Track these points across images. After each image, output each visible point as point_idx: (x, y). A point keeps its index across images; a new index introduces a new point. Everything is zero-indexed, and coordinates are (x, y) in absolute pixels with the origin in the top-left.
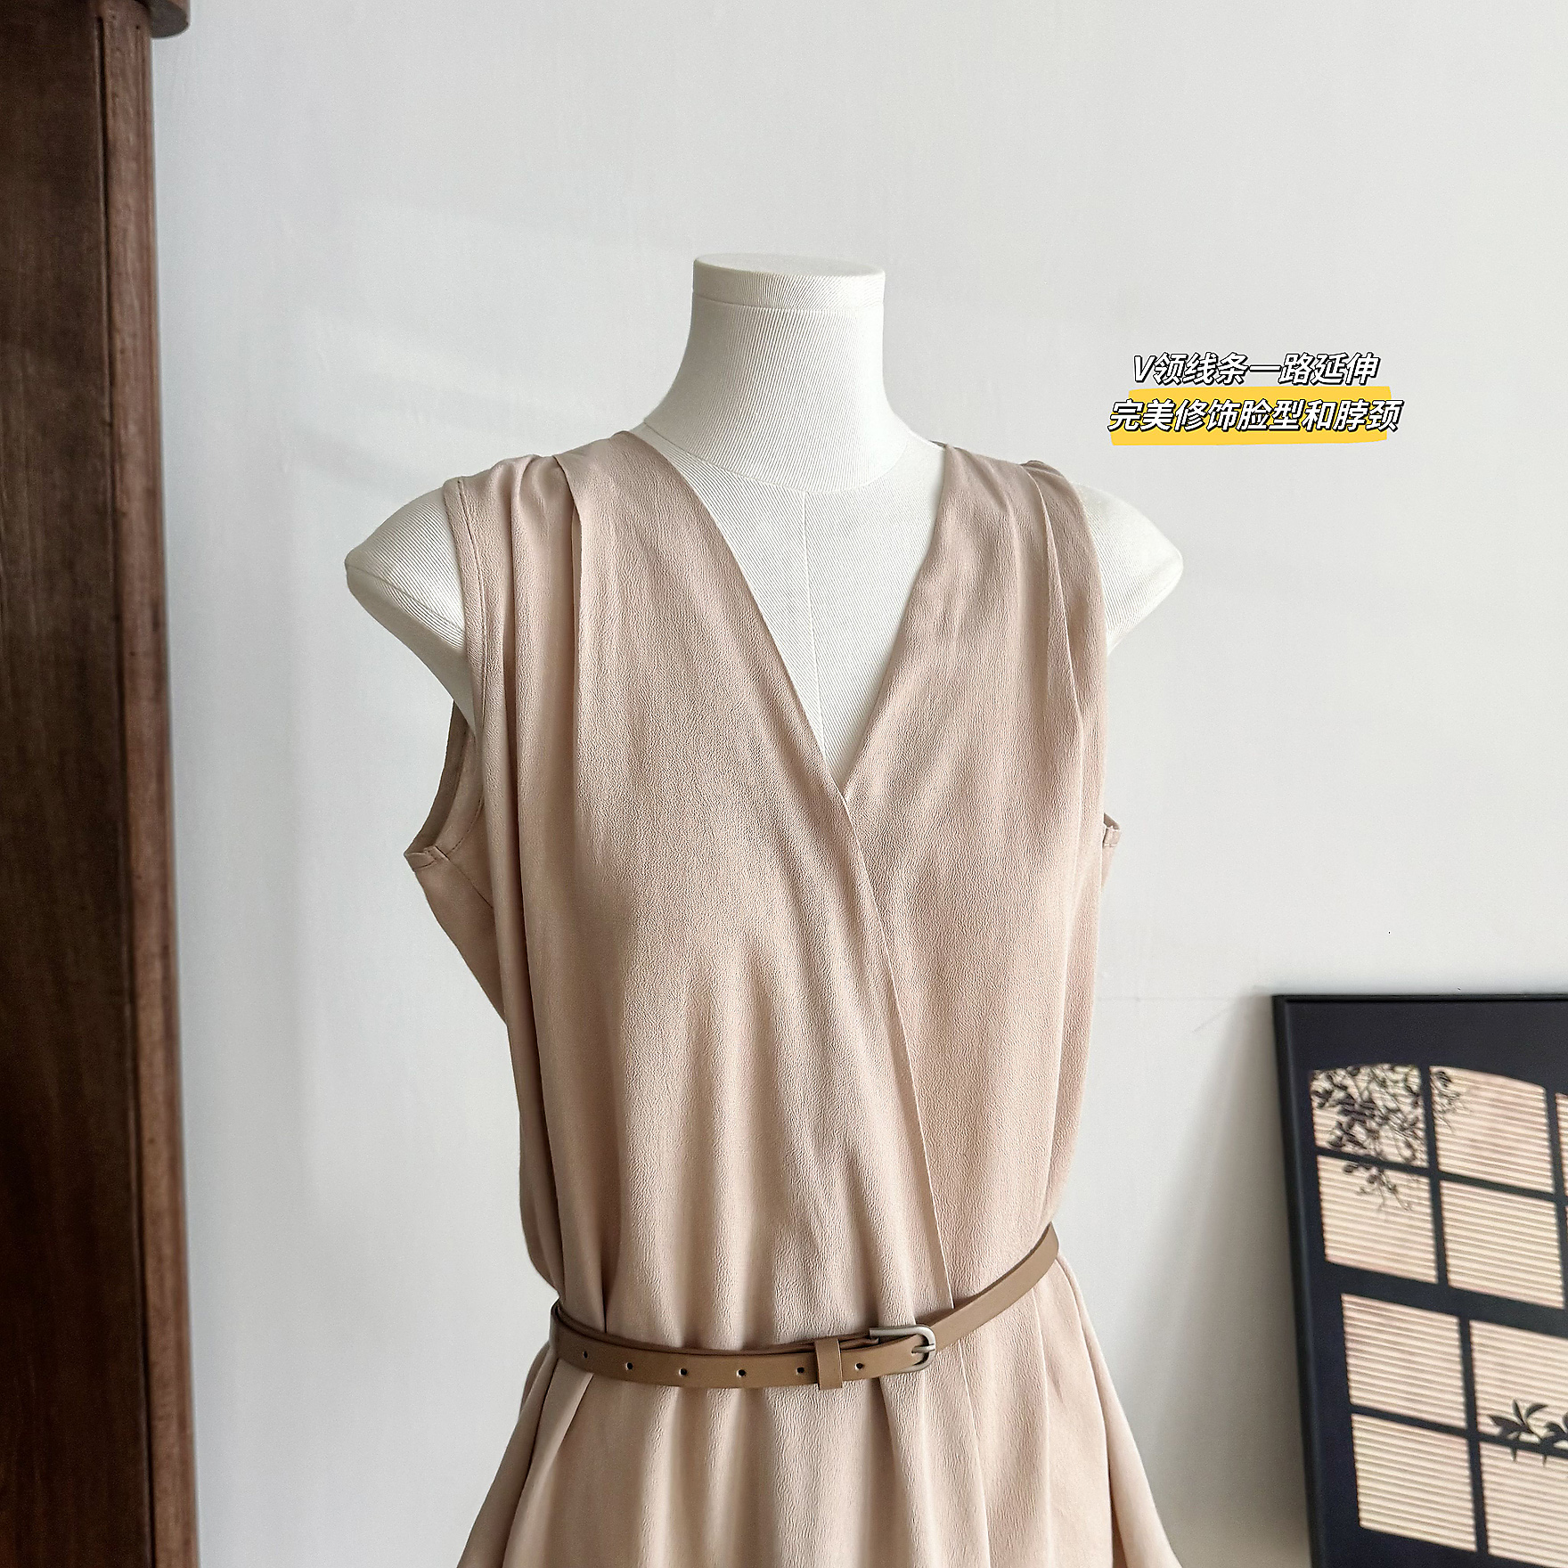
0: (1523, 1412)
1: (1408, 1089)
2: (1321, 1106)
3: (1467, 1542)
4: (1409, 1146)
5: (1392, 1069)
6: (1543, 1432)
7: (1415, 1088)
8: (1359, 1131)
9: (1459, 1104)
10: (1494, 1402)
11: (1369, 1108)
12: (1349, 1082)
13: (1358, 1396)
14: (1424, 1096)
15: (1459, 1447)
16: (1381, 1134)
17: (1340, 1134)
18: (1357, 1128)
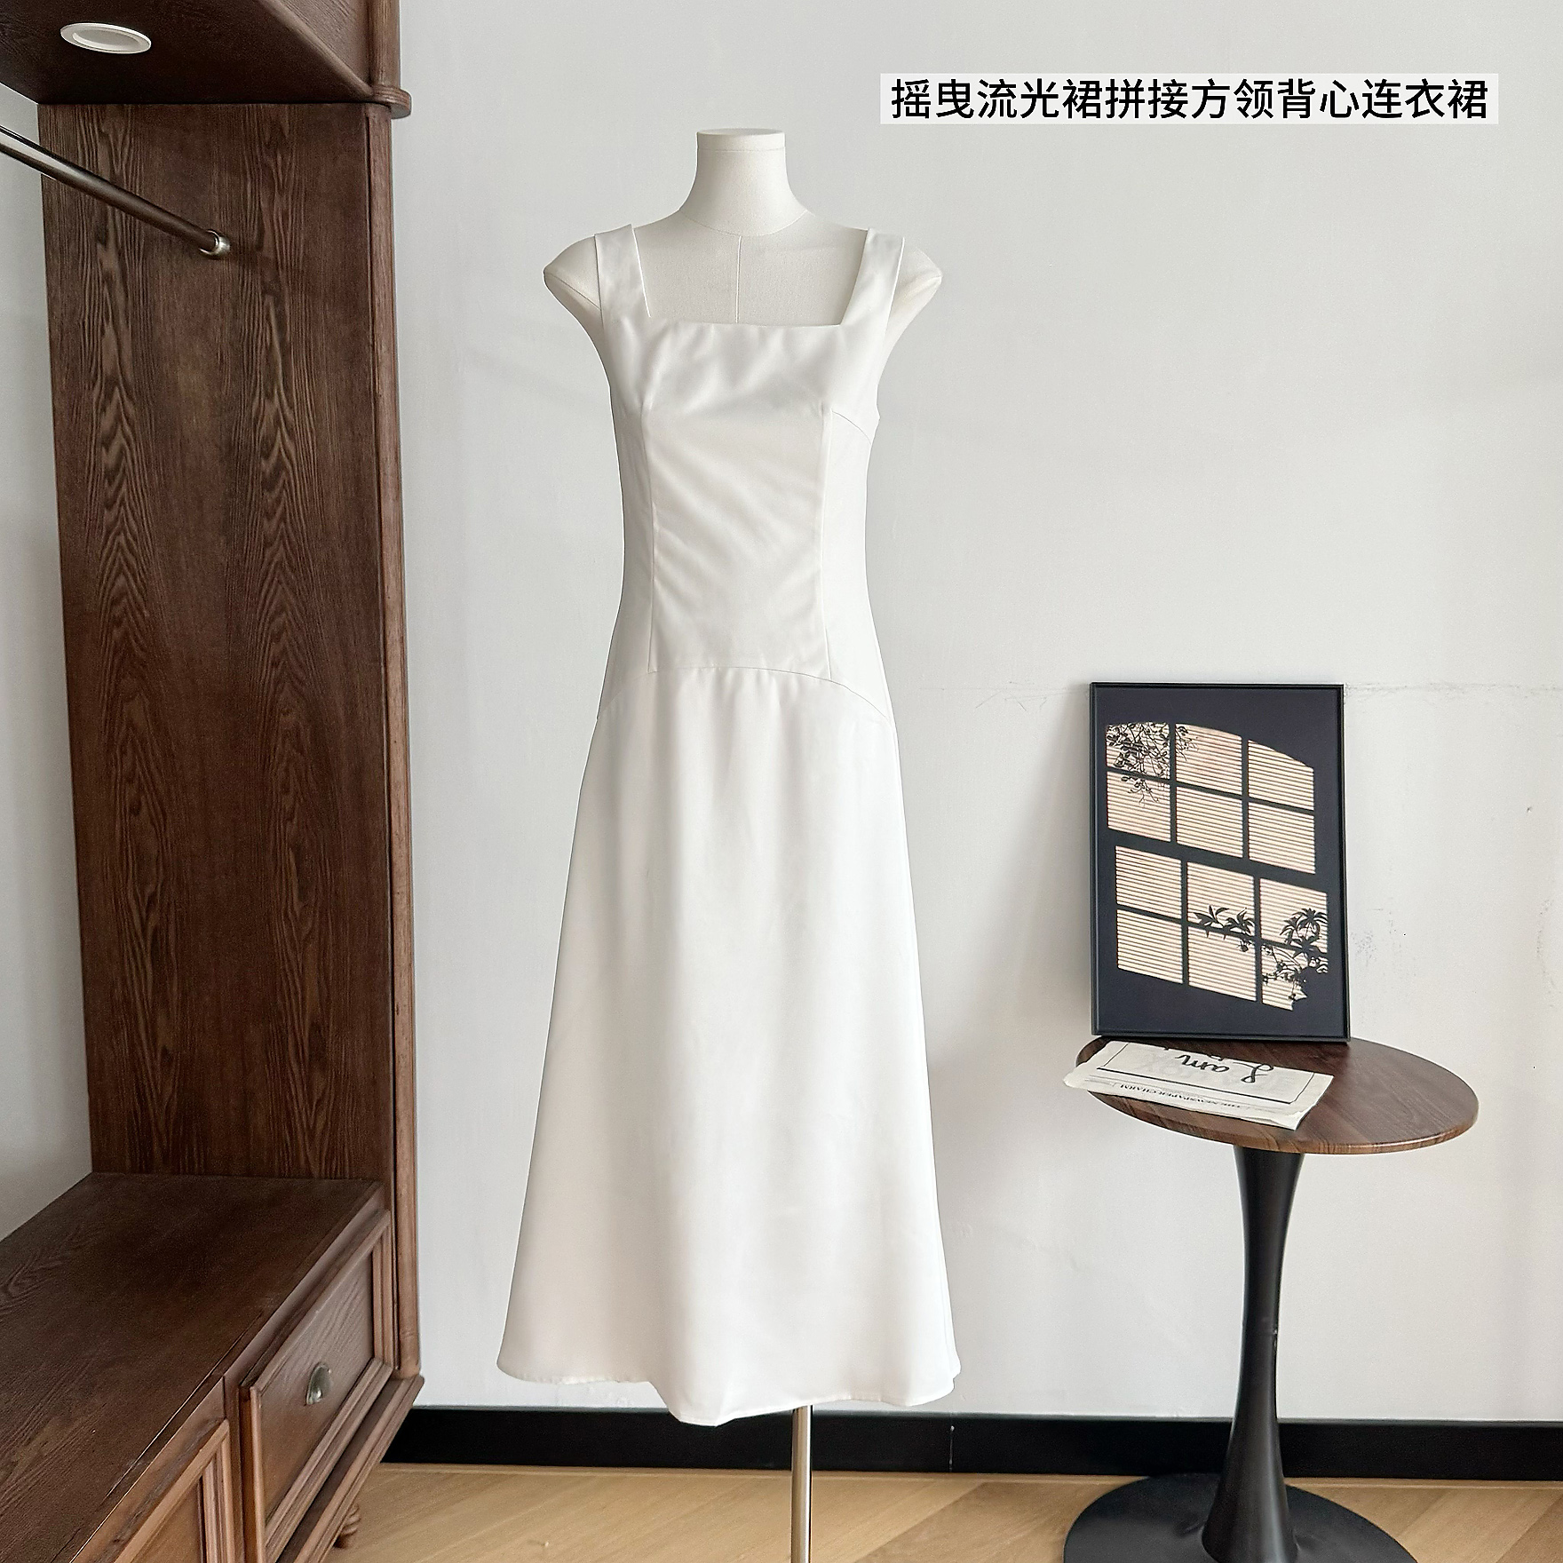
0: (1214, 912)
1: (1162, 735)
2: (1111, 745)
3: (1177, 978)
4: (1160, 767)
5: (1153, 725)
6: (1225, 923)
7: (1166, 736)
8: (1131, 758)
9: (1191, 745)
10: (1198, 905)
11: (1138, 746)
12: (1128, 732)
13: (1121, 900)
14: (1171, 740)
15: (1177, 929)
16: (1145, 760)
17: (1121, 760)
18: (1131, 757)
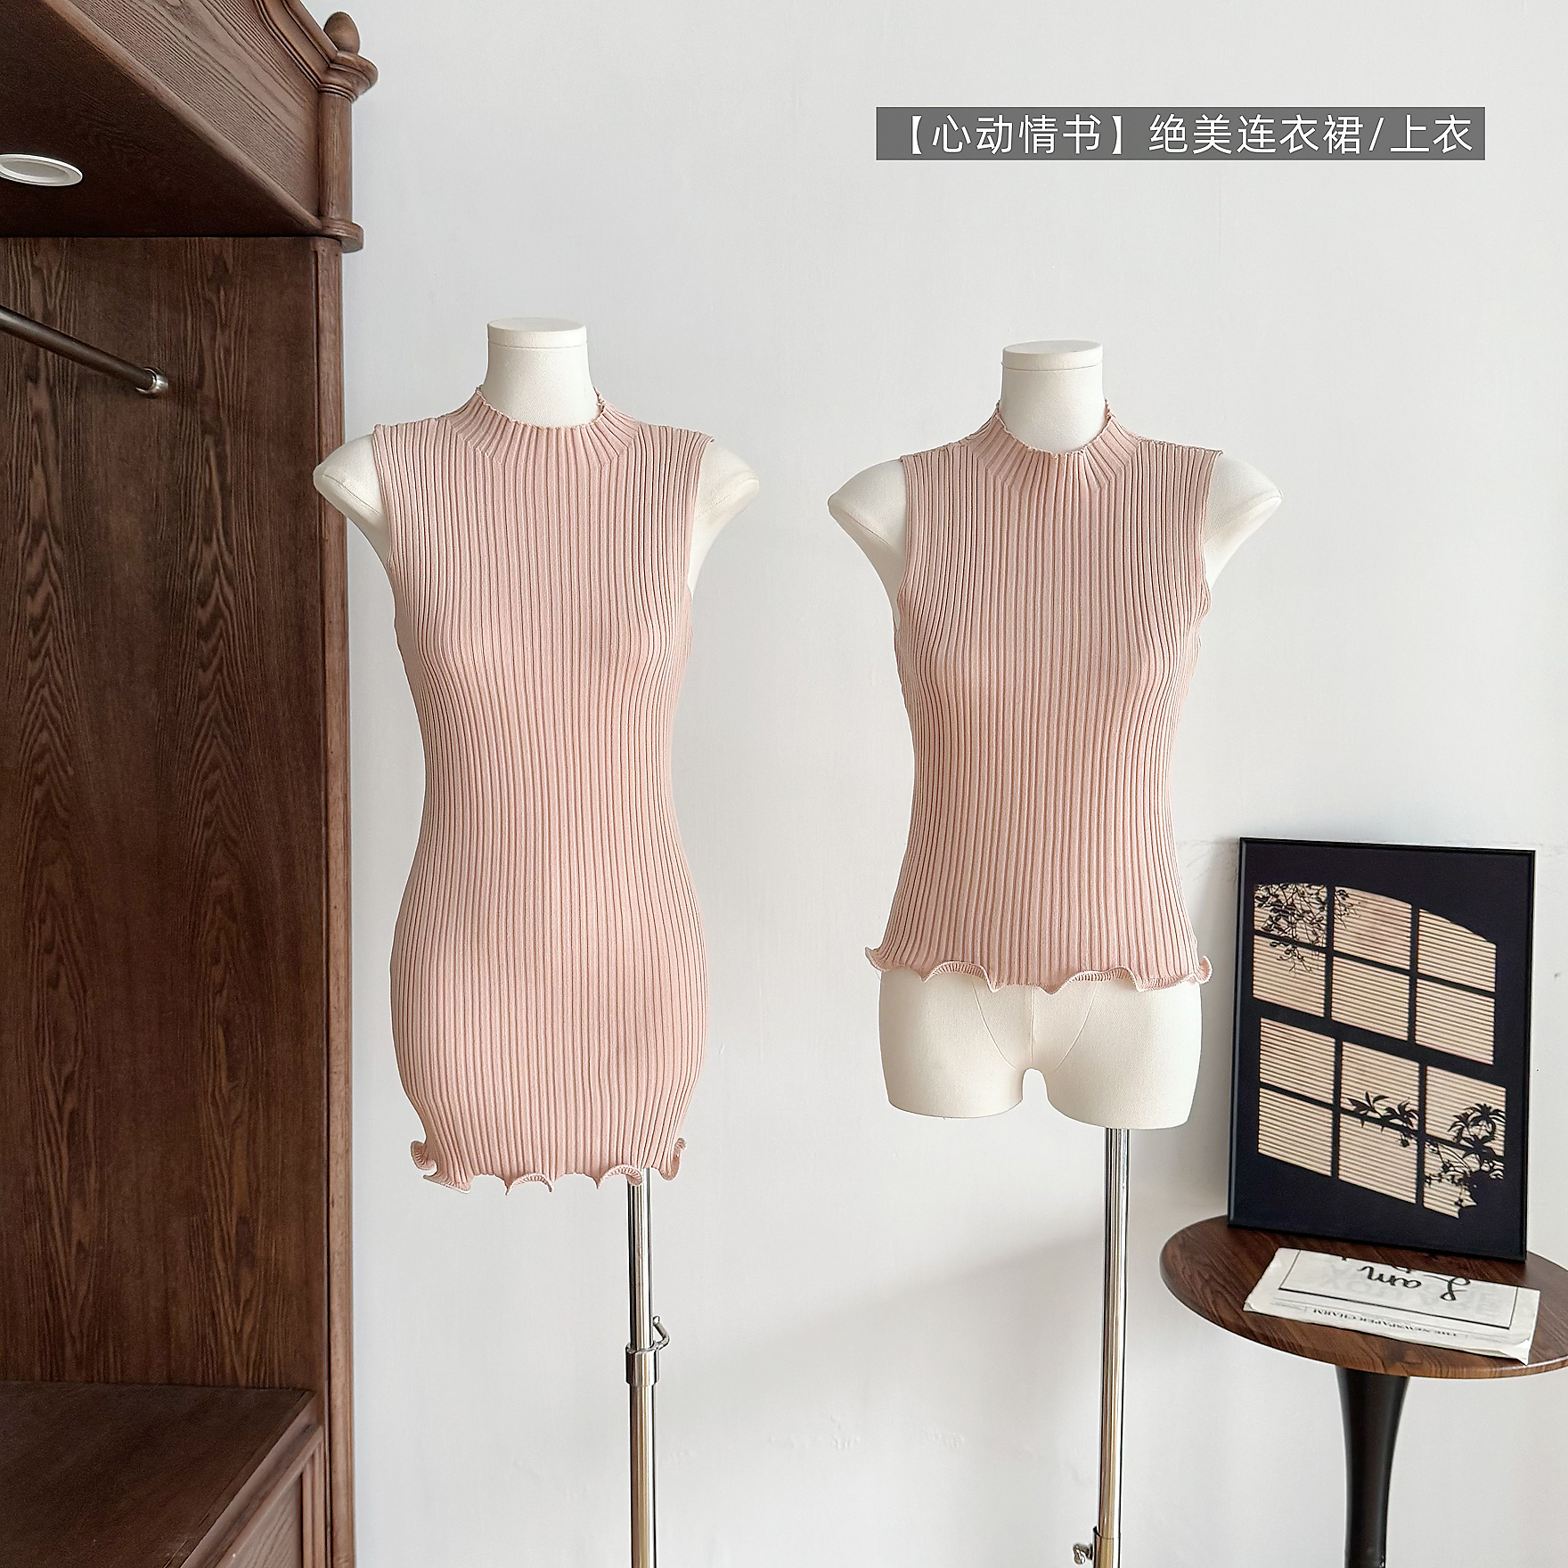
0: (1372, 1099)
1: (1319, 899)
2: (1260, 906)
3: (1326, 1170)
4: (1316, 934)
5: (1309, 887)
6: (1383, 1113)
7: (1323, 899)
8: (1282, 922)
9: (1352, 911)
10: (1353, 1090)
11: (1291, 909)
12: (1280, 892)
13: (1264, 1078)
14: (1329, 904)
15: (1328, 1115)
16: (1298, 925)
17: (1270, 923)
18: (1282, 920)
